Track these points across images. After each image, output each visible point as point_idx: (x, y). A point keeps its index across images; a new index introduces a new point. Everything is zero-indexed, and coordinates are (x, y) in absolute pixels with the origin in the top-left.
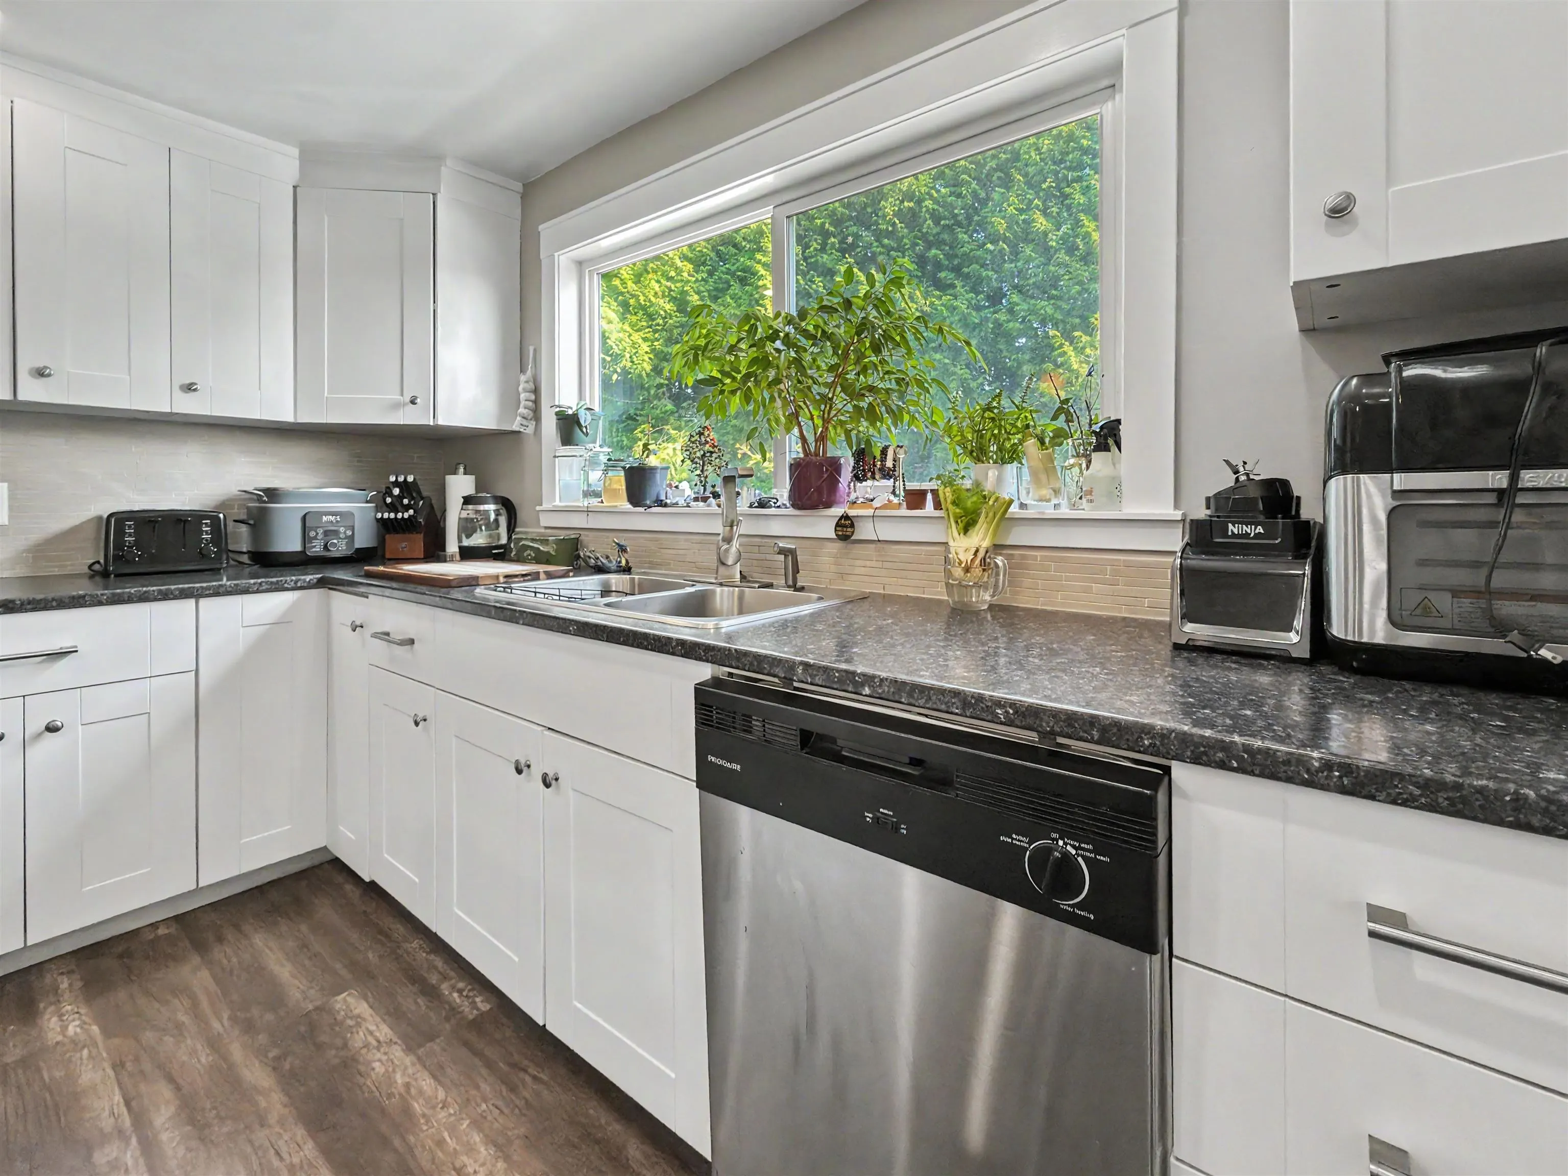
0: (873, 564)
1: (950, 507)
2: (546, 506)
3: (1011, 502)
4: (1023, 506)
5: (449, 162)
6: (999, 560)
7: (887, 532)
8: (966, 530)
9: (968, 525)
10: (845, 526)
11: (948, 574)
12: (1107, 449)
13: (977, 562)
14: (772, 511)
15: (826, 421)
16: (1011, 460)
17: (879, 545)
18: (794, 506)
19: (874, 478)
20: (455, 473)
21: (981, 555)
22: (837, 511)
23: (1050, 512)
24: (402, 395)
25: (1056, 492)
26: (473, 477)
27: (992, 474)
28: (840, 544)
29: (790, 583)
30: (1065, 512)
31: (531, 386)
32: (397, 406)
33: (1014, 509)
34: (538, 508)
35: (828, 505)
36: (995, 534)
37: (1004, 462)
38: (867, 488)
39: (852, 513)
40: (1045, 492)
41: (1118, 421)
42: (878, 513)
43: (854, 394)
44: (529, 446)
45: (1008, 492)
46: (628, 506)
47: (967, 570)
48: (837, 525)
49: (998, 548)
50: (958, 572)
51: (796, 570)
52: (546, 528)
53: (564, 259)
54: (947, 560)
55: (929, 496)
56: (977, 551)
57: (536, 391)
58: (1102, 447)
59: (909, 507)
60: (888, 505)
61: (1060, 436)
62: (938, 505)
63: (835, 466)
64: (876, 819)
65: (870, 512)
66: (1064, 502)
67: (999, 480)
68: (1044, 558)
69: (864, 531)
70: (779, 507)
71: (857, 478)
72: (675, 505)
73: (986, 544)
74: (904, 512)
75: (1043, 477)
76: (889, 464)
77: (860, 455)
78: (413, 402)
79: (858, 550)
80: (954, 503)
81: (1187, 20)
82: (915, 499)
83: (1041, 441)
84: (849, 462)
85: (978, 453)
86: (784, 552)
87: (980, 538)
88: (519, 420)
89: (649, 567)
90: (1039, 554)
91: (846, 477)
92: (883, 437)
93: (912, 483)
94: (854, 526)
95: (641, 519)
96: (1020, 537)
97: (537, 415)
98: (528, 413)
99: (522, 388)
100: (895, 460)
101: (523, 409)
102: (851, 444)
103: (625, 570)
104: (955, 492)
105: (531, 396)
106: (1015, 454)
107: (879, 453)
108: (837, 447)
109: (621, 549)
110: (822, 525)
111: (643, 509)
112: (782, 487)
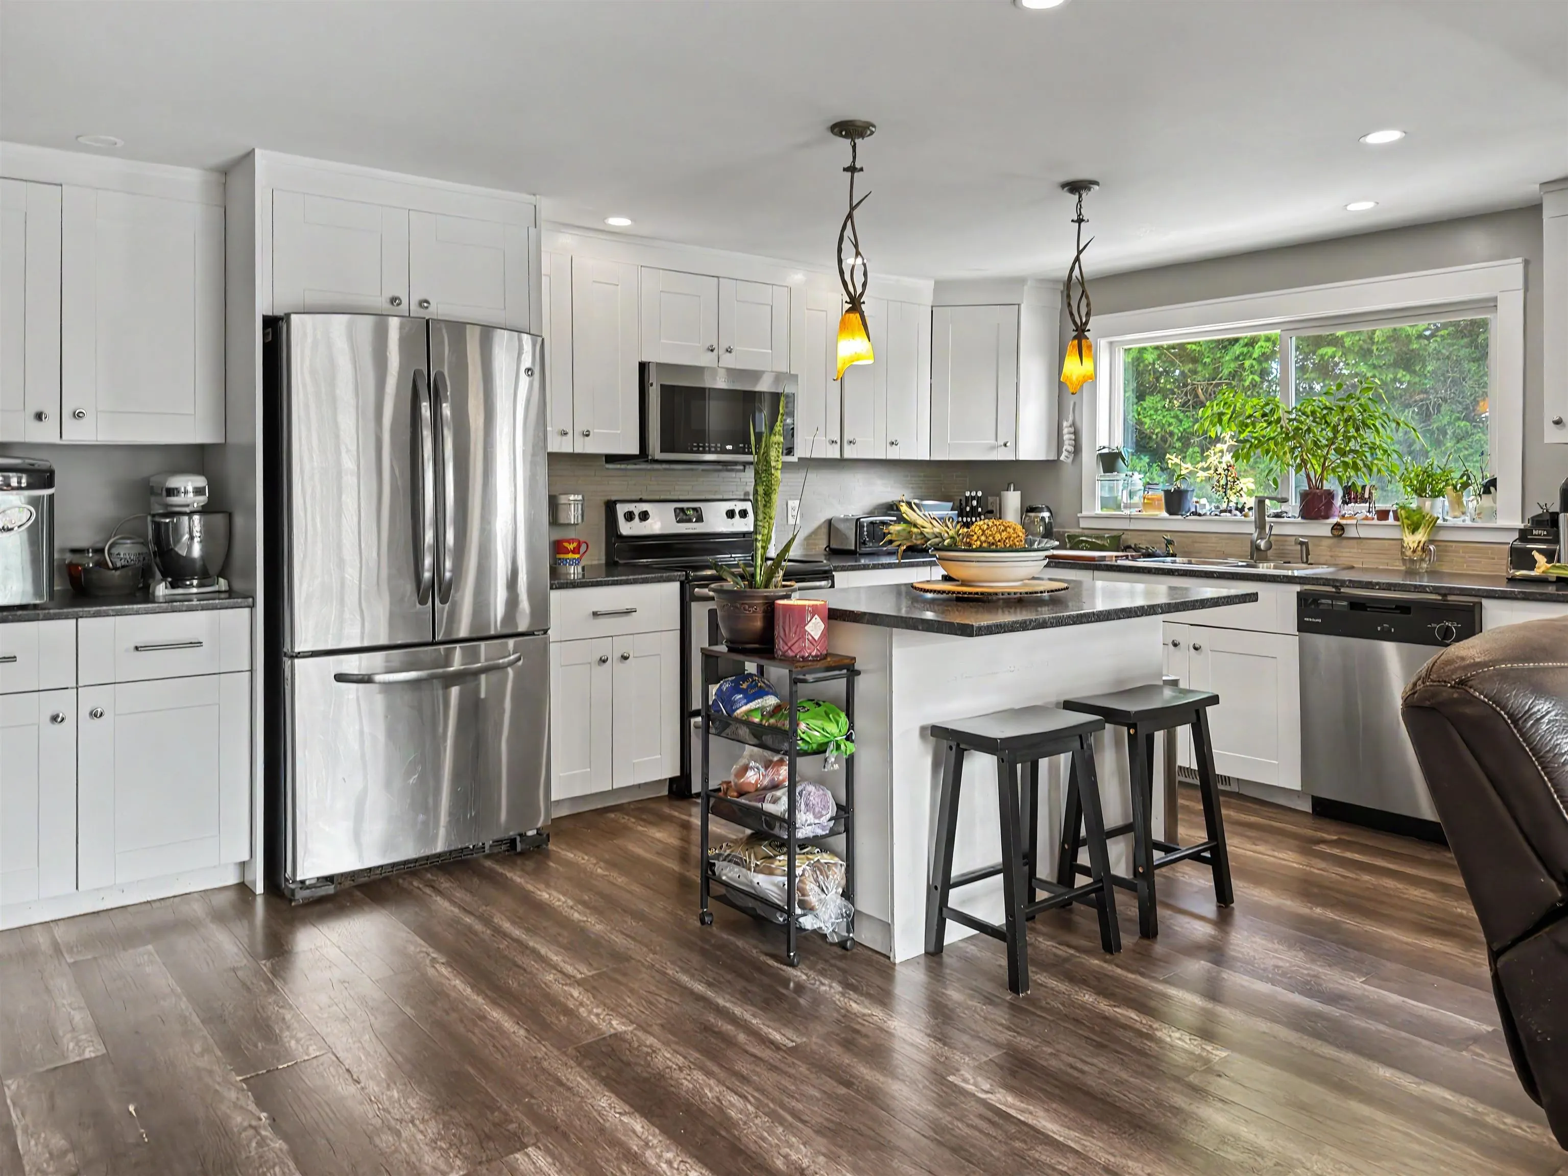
0: (1355, 550)
1: (1406, 520)
2: (1084, 513)
3: (1438, 518)
4: (1444, 520)
5: (1029, 283)
6: (1432, 547)
7: (1364, 533)
8: (1413, 532)
9: (1414, 529)
10: (1339, 529)
11: (1403, 553)
12: (1490, 492)
13: (1420, 548)
14: (1285, 520)
15: (1324, 467)
16: (1438, 496)
17: (1359, 541)
18: (1302, 518)
19: (1356, 502)
21: (1421, 544)
22: (1334, 520)
23: (1459, 522)
24: (997, 441)
25: (1464, 513)
26: (1019, 492)
27: (1428, 503)
28: (1335, 540)
29: (1305, 560)
30: (1469, 523)
31: (1072, 430)
32: (993, 448)
33: (1440, 522)
34: (1079, 515)
35: (1327, 517)
36: (1429, 534)
37: (1434, 497)
38: (1352, 508)
39: (1343, 522)
40: (1457, 513)
41: (1496, 478)
42: (1359, 522)
43: (1342, 453)
44: (1067, 472)
45: (1438, 512)
46: (1165, 514)
47: (1414, 551)
48: (1332, 529)
49: (1431, 541)
50: (1409, 553)
51: (1308, 554)
52: (1083, 529)
53: (1103, 343)
54: (1403, 547)
55: (1391, 514)
56: (1419, 542)
57: (1076, 433)
58: (1487, 491)
59: (1378, 519)
60: (1366, 518)
61: (1465, 486)
62: (1396, 518)
63: (1330, 495)
64: (1382, 629)
65: (1354, 522)
66: (1467, 518)
67: (1432, 506)
68: (1456, 547)
69: (1351, 533)
70: (1289, 517)
71: (1345, 502)
72: (1205, 514)
73: (1423, 540)
74: (1376, 522)
75: (1456, 505)
76: (1366, 496)
77: (1347, 490)
78: (1005, 445)
79: (1345, 542)
80: (1409, 518)
81: (1528, 294)
82: (1383, 515)
83: (1455, 487)
84: (1340, 493)
85: (1420, 492)
86: (1302, 543)
87: (1421, 536)
88: (1064, 454)
89: (1185, 554)
90: (1454, 544)
91: (1338, 502)
92: (1362, 480)
93: (1380, 506)
94: (1343, 529)
95: (1177, 523)
96: (1443, 536)
97: (1077, 450)
98: (1071, 449)
99: (1065, 431)
100: (1370, 493)
101: (1068, 446)
102: (1341, 483)
103: (1174, 555)
104: (1406, 512)
105: (1073, 437)
106: (1441, 493)
107: (1360, 490)
108: (1331, 484)
109: (1169, 542)
110: (1322, 529)
111: (1180, 517)
112: (1293, 506)
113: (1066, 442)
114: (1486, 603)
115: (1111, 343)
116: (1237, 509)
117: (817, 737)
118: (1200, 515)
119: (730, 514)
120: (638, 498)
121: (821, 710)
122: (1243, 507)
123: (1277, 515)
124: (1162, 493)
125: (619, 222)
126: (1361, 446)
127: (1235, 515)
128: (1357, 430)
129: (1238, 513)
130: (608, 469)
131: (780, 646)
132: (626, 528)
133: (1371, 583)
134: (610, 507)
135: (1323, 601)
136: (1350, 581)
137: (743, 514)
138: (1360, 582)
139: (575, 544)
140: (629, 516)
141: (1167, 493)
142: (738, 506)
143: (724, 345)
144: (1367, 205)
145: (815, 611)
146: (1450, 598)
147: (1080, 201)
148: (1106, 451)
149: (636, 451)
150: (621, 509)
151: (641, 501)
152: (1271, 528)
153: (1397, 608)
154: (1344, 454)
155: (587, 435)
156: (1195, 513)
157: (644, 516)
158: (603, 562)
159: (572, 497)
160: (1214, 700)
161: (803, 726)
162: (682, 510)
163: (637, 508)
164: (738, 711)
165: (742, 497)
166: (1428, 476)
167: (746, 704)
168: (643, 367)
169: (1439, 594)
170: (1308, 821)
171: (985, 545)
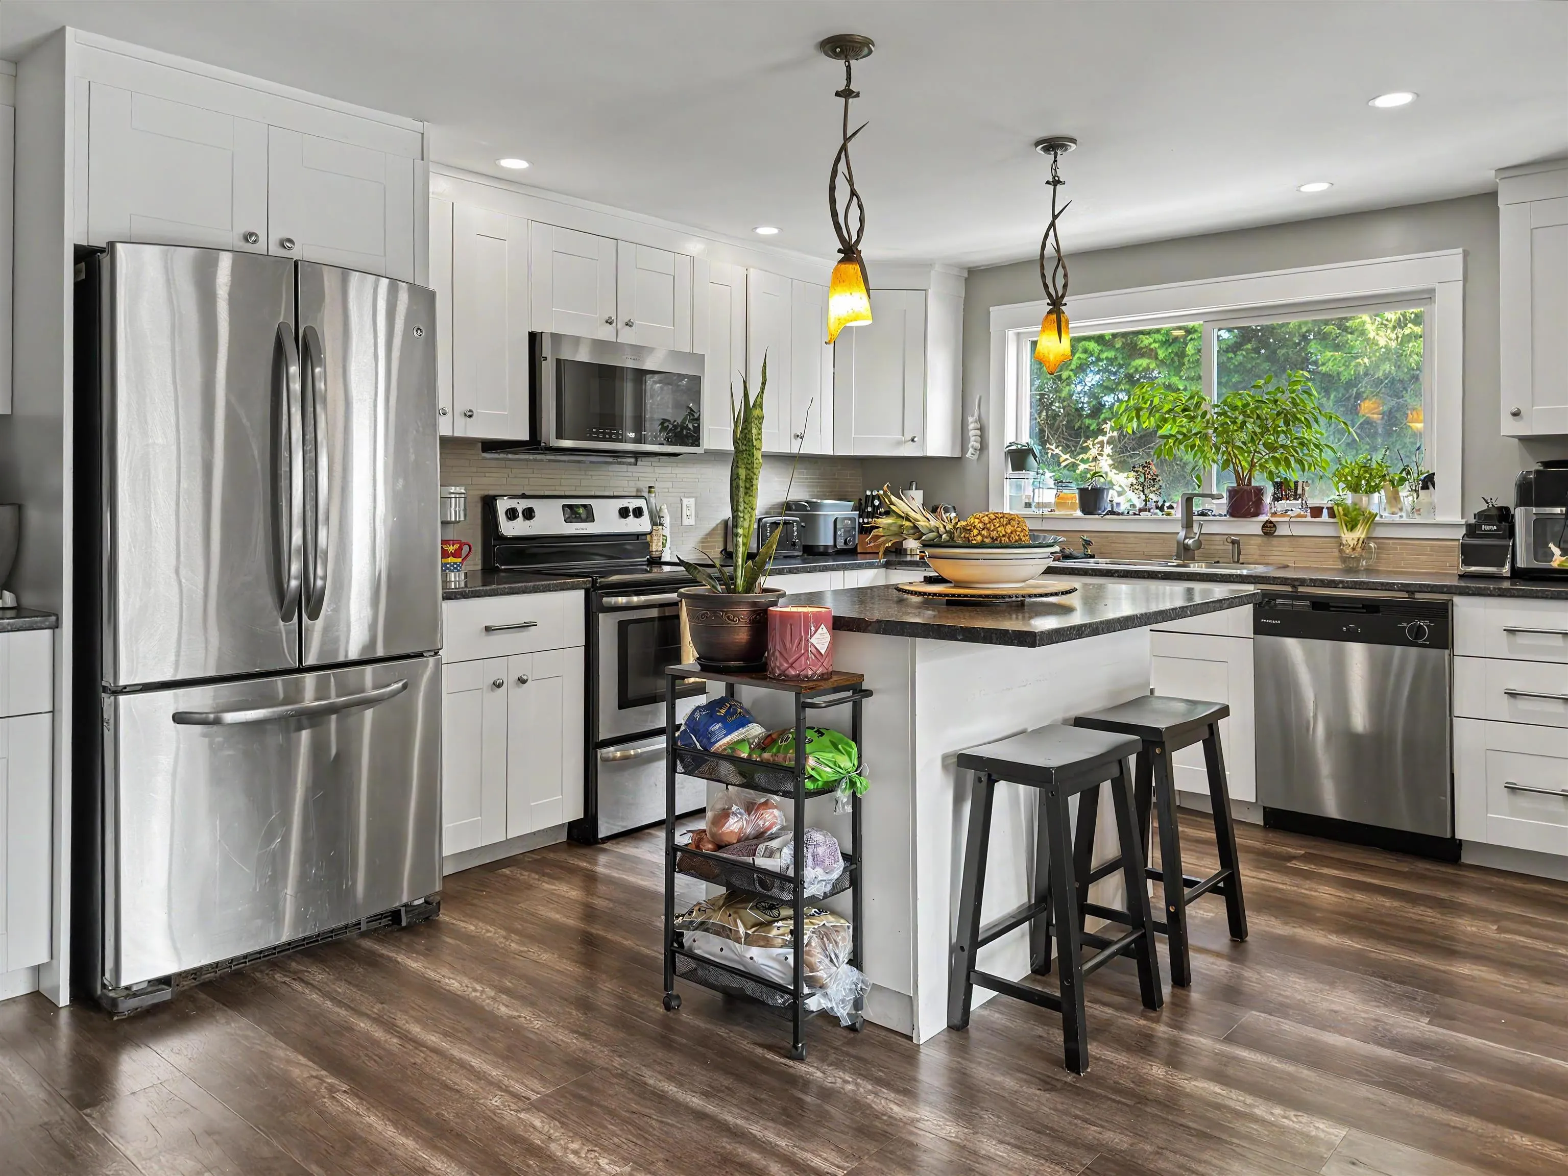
0: (1287, 549)
1: (1342, 517)
3: (1376, 515)
4: (1382, 516)
5: (936, 267)
6: (1371, 545)
7: (1297, 531)
8: (1352, 529)
9: (1353, 526)
10: (1269, 529)
11: (1341, 551)
12: (1428, 488)
13: (1360, 545)
15: (1251, 464)
16: (1375, 492)
17: (1292, 538)
18: (1232, 515)
19: (1287, 499)
20: (910, 489)
21: (1361, 541)
22: (1263, 518)
23: (1396, 519)
24: (903, 435)
25: (1401, 510)
26: (921, 492)
27: (1365, 499)
28: (1265, 539)
29: (1235, 559)
30: (1405, 520)
31: (977, 425)
32: (899, 443)
33: (1377, 518)
35: (1256, 514)
36: (1368, 531)
37: (1372, 493)
38: (1283, 505)
39: (1273, 519)
40: (1396, 510)
41: (1434, 474)
42: (1292, 519)
43: (1271, 448)
44: (974, 470)
45: (1375, 509)
46: (1080, 514)
47: (1354, 549)
48: (1263, 527)
49: (1369, 538)
50: (1348, 551)
51: (1239, 553)
53: (1011, 334)
54: (1341, 544)
55: (1325, 511)
56: (1358, 540)
57: (981, 429)
58: (1425, 487)
59: (1312, 517)
60: (1299, 516)
61: (1402, 480)
62: (1332, 514)
63: (1259, 492)
64: (1350, 630)
65: (1287, 519)
66: (1404, 514)
67: (1369, 503)
68: (1393, 544)
69: (1282, 530)
70: (1214, 515)
71: (1276, 499)
72: (1124, 514)
73: (1363, 536)
74: (1309, 519)
75: (1394, 501)
76: (1299, 491)
77: (1278, 486)
78: (913, 440)
79: (1275, 541)
80: (1345, 515)
81: (1468, 287)
82: (1316, 512)
83: (1392, 482)
84: (1269, 491)
85: (1355, 489)
86: (1233, 542)
87: (1360, 533)
88: (971, 450)
89: (1103, 555)
90: (1391, 541)
91: (1268, 499)
92: (1294, 476)
93: (1313, 502)
94: (1275, 526)
95: (1093, 523)
96: (1380, 533)
97: (983, 447)
98: (978, 445)
99: (971, 426)
100: (1303, 489)
101: (974, 442)
102: (1272, 479)
103: (1092, 557)
104: (1344, 510)
105: (978, 432)
106: (1376, 489)
107: (1292, 485)
108: (1259, 480)
109: (1088, 543)
110: (1252, 527)
111: (1097, 516)
112: (1221, 505)
113: (973, 439)
114: (1457, 600)
115: (1018, 334)
116: (1157, 508)
117: (828, 773)
118: (1118, 514)
119: (624, 513)
120: (520, 493)
121: (825, 739)
122: (1163, 505)
123: (1203, 514)
124: (1077, 491)
125: (514, 164)
126: (1292, 441)
127: (1156, 514)
128: (1287, 424)
129: (1158, 511)
130: (486, 459)
131: (778, 664)
132: (509, 528)
133: (1333, 581)
134: (488, 503)
135: (1279, 601)
136: (1311, 580)
137: (638, 512)
138: (1322, 581)
139: (457, 546)
140: (512, 514)
141: (1083, 492)
142: (632, 504)
143: (625, 318)
144: (1322, 186)
145: (818, 620)
146: (1418, 595)
147: (1055, 161)
148: (1014, 447)
149: (525, 436)
150: (502, 506)
151: (524, 496)
152: (1201, 526)
153: (1364, 607)
154: (1274, 450)
155: (470, 416)
156: (1112, 512)
157: (529, 514)
158: (479, 567)
159: (453, 489)
160: (1224, 711)
161: (811, 762)
162: (570, 507)
163: (521, 505)
164: (717, 745)
165: (634, 494)
166: (1366, 472)
167: (726, 735)
168: (534, 338)
169: (1407, 592)
170: (1260, 834)
171: (987, 540)
